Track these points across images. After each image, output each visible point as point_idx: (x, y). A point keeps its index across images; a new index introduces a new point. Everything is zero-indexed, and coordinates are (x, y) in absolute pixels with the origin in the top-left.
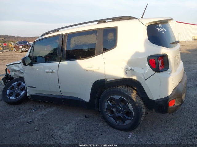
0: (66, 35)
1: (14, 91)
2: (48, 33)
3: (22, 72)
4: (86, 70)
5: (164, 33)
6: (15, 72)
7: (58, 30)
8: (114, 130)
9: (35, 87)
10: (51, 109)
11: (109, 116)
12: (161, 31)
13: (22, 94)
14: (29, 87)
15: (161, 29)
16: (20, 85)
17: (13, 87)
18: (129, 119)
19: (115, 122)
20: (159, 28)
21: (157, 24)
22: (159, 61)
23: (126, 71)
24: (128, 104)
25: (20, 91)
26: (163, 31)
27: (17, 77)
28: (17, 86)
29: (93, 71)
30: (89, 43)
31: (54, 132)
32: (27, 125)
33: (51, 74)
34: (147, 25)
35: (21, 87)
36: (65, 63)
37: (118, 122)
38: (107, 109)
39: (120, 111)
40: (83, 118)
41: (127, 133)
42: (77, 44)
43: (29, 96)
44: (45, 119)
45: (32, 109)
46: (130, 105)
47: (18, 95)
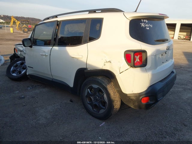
0: (60, 21)
1: (17, 69)
2: (48, 19)
3: (25, 52)
4: (72, 57)
5: (148, 28)
6: (21, 52)
7: (56, 17)
8: (91, 117)
9: (32, 68)
10: (44, 90)
11: (88, 103)
12: (146, 27)
13: (23, 72)
14: (28, 67)
15: (145, 25)
16: (23, 64)
17: (17, 66)
18: (104, 109)
19: (92, 110)
20: (143, 23)
21: (142, 19)
22: (136, 56)
23: (105, 62)
24: (104, 95)
25: (22, 69)
26: (147, 27)
27: (22, 57)
28: (20, 65)
29: (77, 59)
30: (80, 31)
31: (37, 109)
32: (18, 100)
33: (44, 57)
34: (131, 19)
35: (23, 66)
36: (56, 48)
37: (94, 109)
38: (87, 96)
39: (97, 100)
40: (69, 102)
41: (100, 121)
42: (70, 31)
43: (28, 75)
44: (35, 97)
45: (29, 87)
46: (105, 96)
47: (20, 72)
